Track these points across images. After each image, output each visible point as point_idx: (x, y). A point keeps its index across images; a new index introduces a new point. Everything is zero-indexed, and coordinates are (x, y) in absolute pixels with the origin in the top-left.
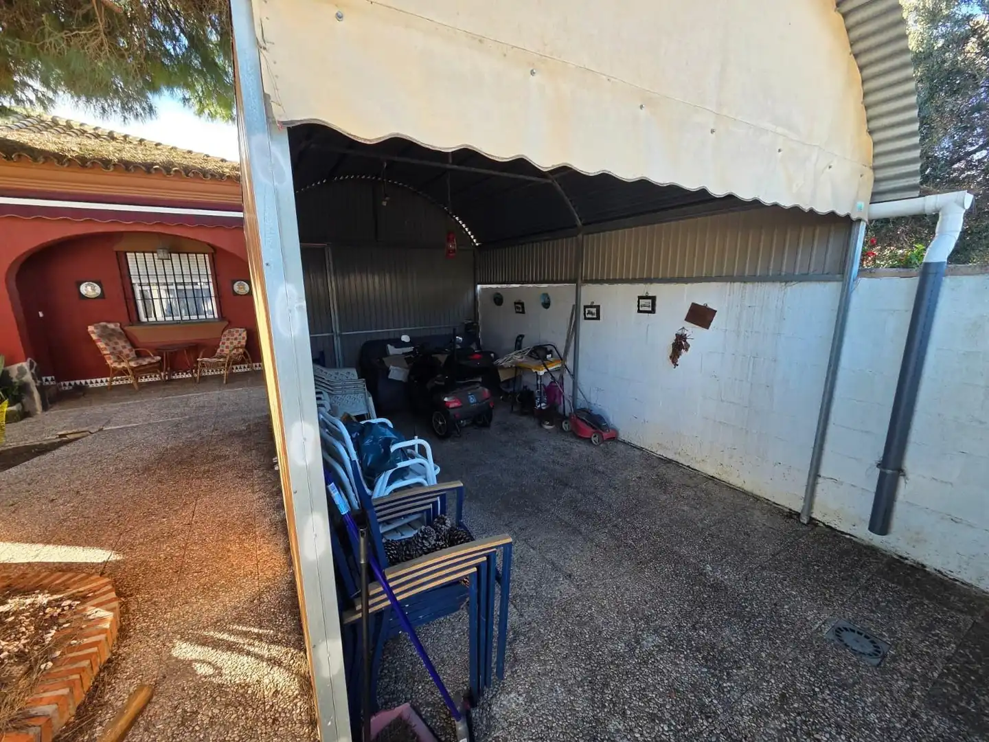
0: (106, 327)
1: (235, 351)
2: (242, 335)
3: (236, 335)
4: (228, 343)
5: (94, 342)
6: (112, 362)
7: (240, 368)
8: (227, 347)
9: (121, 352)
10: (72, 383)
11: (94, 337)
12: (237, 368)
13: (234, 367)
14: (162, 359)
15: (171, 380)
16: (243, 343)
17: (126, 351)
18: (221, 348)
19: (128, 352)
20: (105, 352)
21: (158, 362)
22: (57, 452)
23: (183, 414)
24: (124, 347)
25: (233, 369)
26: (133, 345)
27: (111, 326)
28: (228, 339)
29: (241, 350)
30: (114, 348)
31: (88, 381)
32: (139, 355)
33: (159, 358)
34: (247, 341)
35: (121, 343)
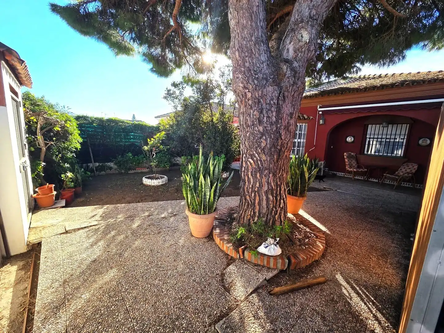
0: (351, 154)
1: (406, 175)
2: (415, 167)
3: (410, 166)
4: (404, 170)
5: (344, 159)
6: (347, 168)
7: (406, 184)
8: (402, 172)
9: (352, 164)
10: (332, 172)
11: (345, 157)
12: (404, 184)
13: (403, 183)
14: (367, 171)
15: (367, 181)
16: (414, 171)
17: (354, 165)
18: (399, 172)
19: (355, 165)
20: (347, 163)
21: (365, 171)
22: (322, 192)
23: (368, 195)
24: (354, 163)
25: (402, 184)
26: (358, 163)
27: (352, 154)
28: (404, 168)
29: (410, 175)
30: (350, 162)
31: (337, 173)
32: (359, 167)
33: (366, 170)
34: (416, 171)
35: (354, 161)
